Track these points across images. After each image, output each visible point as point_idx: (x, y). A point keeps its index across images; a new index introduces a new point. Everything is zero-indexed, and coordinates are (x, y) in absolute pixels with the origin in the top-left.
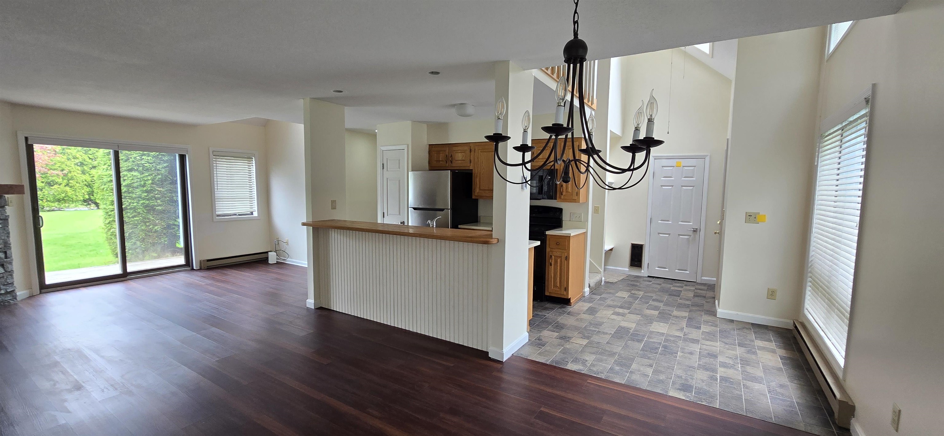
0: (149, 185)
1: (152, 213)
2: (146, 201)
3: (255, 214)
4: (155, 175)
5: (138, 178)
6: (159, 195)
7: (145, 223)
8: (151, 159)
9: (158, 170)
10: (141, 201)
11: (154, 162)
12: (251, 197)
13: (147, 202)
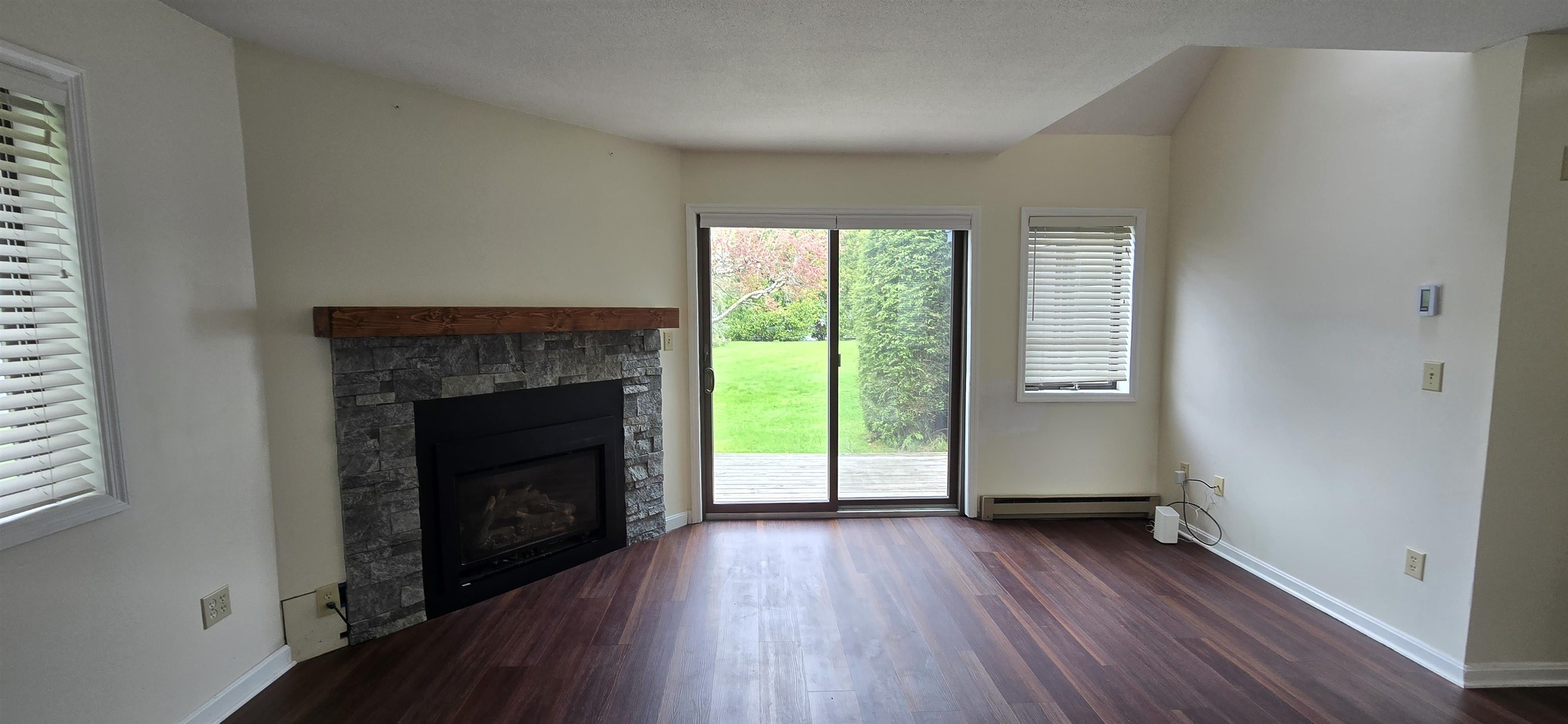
0: (919, 307)
1: (920, 360)
2: (913, 336)
3: (1124, 388)
4: (931, 289)
5: (905, 296)
6: (934, 325)
7: (909, 376)
8: (925, 259)
9: (936, 279)
10: (906, 336)
11: (930, 265)
12: (1116, 342)
13: (915, 339)
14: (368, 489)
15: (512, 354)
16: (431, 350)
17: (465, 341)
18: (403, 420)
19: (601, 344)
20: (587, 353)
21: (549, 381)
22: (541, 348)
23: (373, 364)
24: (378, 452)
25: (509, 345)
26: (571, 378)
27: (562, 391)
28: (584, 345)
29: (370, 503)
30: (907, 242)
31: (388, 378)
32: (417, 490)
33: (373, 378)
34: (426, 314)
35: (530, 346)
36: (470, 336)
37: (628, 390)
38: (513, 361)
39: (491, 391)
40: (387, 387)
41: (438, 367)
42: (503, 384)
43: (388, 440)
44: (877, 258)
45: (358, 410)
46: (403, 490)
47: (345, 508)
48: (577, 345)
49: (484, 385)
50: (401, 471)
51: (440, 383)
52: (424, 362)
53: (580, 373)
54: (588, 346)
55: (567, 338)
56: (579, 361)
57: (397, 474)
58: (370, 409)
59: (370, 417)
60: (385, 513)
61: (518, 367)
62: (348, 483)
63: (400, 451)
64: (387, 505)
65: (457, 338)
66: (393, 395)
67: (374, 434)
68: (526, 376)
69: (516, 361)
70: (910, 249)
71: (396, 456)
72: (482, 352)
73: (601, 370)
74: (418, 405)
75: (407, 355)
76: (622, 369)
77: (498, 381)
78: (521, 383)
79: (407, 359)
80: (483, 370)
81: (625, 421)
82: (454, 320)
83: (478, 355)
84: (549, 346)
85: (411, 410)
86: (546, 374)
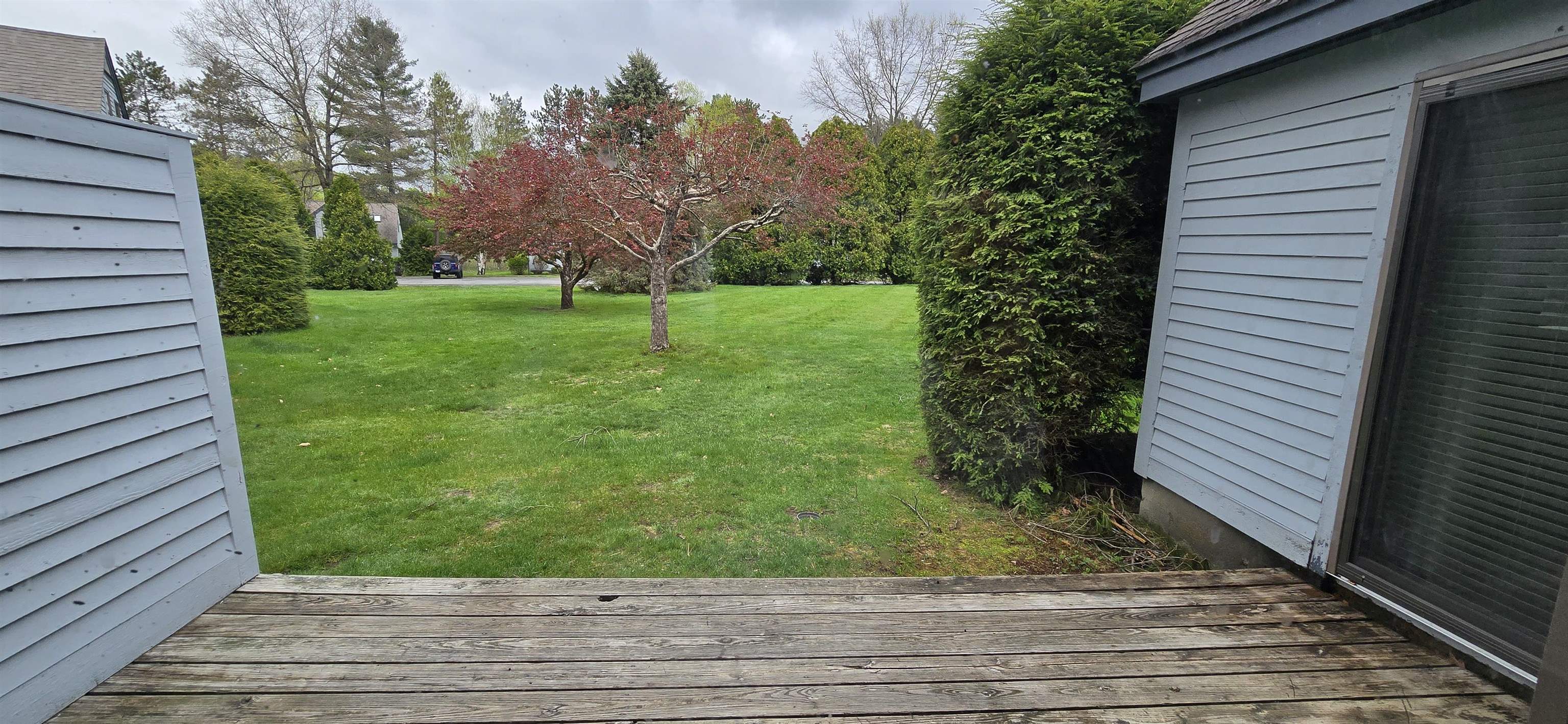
0: (1069, 239)
1: (1060, 344)
2: (1050, 299)
4: (1094, 202)
5: (1040, 216)
6: (1095, 277)
7: (1035, 375)
8: (1087, 139)
9: (1107, 182)
10: (1036, 298)
11: (1096, 153)
13: (1055, 303)
30: (1047, 106)
44: (976, 143)
70: (1053, 119)
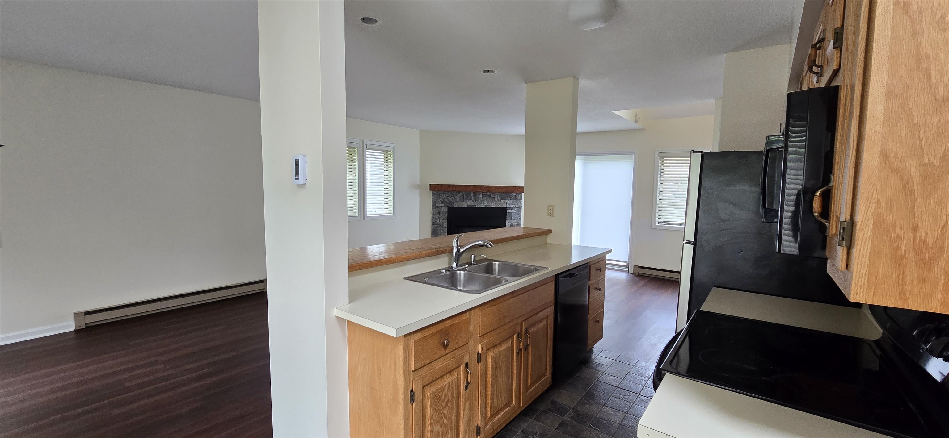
14: (436, 225)
15: (473, 197)
16: (452, 195)
17: (461, 193)
18: (445, 211)
19: (500, 196)
20: (495, 199)
21: (483, 206)
22: (481, 196)
23: (439, 197)
24: (439, 217)
25: (472, 195)
26: (489, 205)
27: (486, 209)
28: (494, 196)
29: (437, 229)
31: (442, 201)
32: (447, 228)
33: (439, 200)
34: (449, 186)
35: (478, 195)
36: (462, 192)
37: (508, 211)
38: (473, 199)
39: (466, 206)
40: (442, 203)
41: (454, 199)
42: (469, 205)
43: (441, 215)
45: (436, 207)
46: (444, 227)
47: (432, 229)
48: (492, 196)
49: (465, 205)
50: (444, 223)
51: (454, 203)
52: (450, 197)
53: (493, 204)
54: (496, 197)
55: (489, 194)
56: (493, 201)
57: (443, 223)
58: (438, 207)
59: (438, 209)
60: (440, 232)
61: (474, 201)
62: (433, 223)
63: (444, 218)
64: (440, 230)
65: (459, 192)
66: (443, 205)
67: (439, 213)
68: (476, 204)
69: (474, 199)
71: (443, 219)
72: (465, 196)
73: (500, 204)
74: (449, 208)
75: (447, 196)
76: (506, 205)
77: (468, 204)
78: (475, 205)
79: (447, 197)
80: (464, 201)
81: (507, 221)
82: (456, 188)
83: (464, 197)
84: (483, 196)
85: (447, 209)
86: (482, 203)
